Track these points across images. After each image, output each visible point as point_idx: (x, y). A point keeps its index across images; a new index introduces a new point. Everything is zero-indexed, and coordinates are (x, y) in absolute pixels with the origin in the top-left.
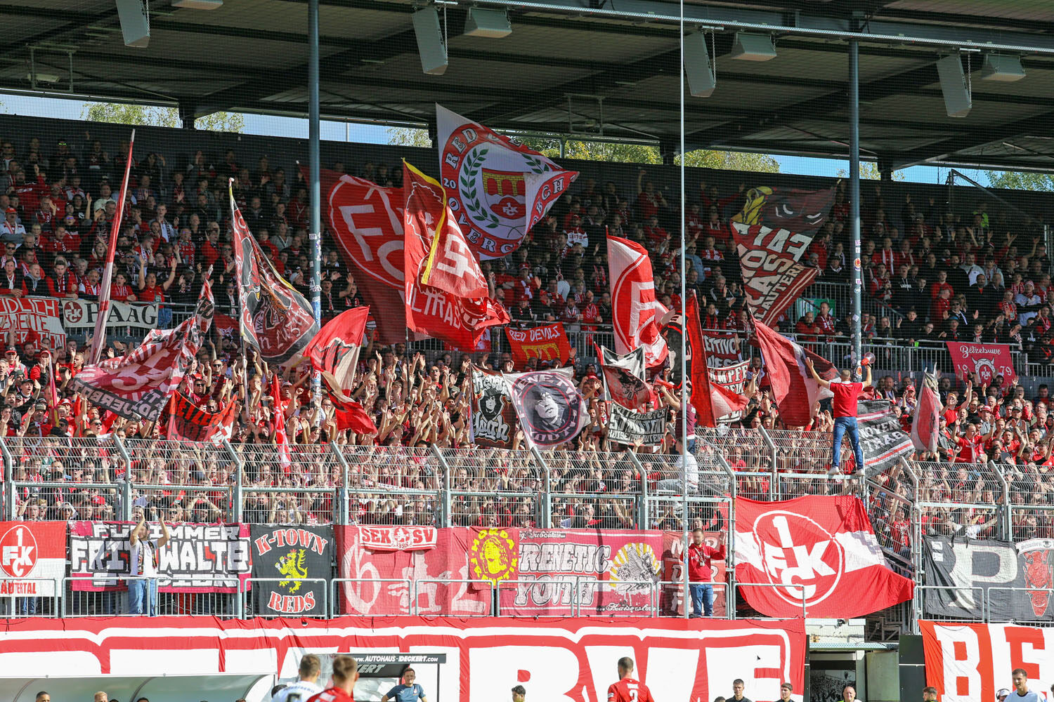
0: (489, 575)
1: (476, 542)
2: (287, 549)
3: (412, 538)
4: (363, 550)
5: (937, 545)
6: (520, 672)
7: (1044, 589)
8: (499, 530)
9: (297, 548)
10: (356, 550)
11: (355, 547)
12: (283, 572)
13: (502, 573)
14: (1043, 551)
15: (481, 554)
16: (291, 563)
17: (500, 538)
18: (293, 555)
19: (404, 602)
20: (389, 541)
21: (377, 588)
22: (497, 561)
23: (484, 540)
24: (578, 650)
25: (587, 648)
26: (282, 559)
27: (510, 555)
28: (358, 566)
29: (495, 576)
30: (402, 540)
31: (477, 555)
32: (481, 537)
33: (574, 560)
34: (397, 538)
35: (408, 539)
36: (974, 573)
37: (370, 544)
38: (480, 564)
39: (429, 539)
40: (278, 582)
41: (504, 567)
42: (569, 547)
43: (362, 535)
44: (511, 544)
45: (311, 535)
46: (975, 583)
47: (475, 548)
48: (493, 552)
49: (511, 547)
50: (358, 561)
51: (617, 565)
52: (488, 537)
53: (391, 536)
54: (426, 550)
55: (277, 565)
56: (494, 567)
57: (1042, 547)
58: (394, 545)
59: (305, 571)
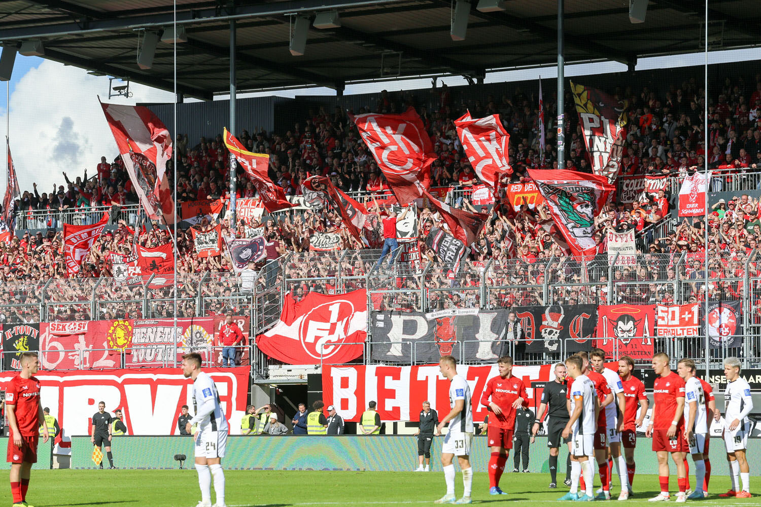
0: (118, 346)
1: (112, 328)
2: (19, 336)
3: (78, 327)
4: (51, 336)
5: (380, 317)
6: (89, 399)
7: (450, 341)
8: (124, 321)
9: (24, 335)
10: (47, 335)
11: (47, 333)
12: (17, 348)
13: (124, 345)
14: (450, 317)
15: (114, 335)
16: (21, 343)
17: (124, 325)
18: (22, 339)
19: (76, 362)
20: (65, 330)
21: (62, 355)
22: (123, 338)
23: (116, 327)
24: (121, 387)
25: (126, 386)
26: (17, 342)
27: (130, 334)
28: (47, 343)
29: (122, 346)
30: (72, 329)
31: (111, 335)
32: (115, 325)
33: (164, 336)
34: (70, 328)
35: (75, 328)
36: (404, 333)
37: (56, 332)
38: (112, 339)
39: (84, 328)
40: (15, 353)
41: (126, 341)
42: (160, 329)
43: (51, 327)
44: (130, 327)
45: (31, 328)
46: (403, 340)
47: (110, 331)
48: (120, 333)
49: (130, 330)
50: (47, 340)
51: (186, 338)
52: (118, 325)
53: (66, 327)
54: (84, 334)
55: (14, 345)
56: (121, 342)
57: (450, 315)
58: (68, 332)
59: (27, 347)
